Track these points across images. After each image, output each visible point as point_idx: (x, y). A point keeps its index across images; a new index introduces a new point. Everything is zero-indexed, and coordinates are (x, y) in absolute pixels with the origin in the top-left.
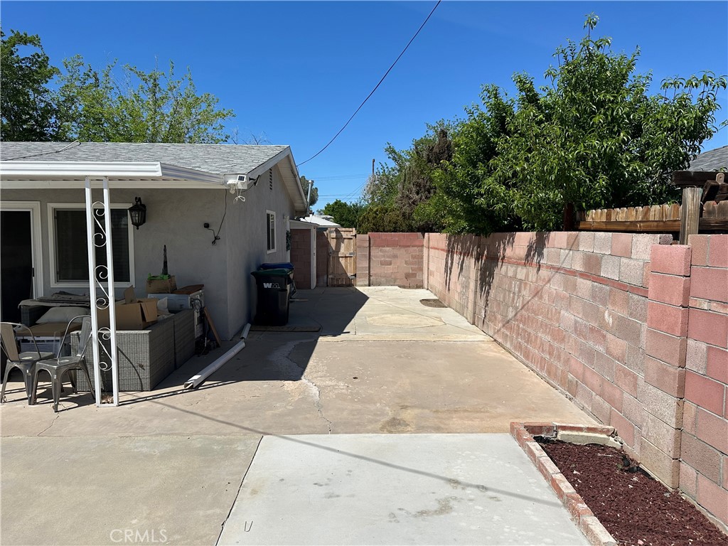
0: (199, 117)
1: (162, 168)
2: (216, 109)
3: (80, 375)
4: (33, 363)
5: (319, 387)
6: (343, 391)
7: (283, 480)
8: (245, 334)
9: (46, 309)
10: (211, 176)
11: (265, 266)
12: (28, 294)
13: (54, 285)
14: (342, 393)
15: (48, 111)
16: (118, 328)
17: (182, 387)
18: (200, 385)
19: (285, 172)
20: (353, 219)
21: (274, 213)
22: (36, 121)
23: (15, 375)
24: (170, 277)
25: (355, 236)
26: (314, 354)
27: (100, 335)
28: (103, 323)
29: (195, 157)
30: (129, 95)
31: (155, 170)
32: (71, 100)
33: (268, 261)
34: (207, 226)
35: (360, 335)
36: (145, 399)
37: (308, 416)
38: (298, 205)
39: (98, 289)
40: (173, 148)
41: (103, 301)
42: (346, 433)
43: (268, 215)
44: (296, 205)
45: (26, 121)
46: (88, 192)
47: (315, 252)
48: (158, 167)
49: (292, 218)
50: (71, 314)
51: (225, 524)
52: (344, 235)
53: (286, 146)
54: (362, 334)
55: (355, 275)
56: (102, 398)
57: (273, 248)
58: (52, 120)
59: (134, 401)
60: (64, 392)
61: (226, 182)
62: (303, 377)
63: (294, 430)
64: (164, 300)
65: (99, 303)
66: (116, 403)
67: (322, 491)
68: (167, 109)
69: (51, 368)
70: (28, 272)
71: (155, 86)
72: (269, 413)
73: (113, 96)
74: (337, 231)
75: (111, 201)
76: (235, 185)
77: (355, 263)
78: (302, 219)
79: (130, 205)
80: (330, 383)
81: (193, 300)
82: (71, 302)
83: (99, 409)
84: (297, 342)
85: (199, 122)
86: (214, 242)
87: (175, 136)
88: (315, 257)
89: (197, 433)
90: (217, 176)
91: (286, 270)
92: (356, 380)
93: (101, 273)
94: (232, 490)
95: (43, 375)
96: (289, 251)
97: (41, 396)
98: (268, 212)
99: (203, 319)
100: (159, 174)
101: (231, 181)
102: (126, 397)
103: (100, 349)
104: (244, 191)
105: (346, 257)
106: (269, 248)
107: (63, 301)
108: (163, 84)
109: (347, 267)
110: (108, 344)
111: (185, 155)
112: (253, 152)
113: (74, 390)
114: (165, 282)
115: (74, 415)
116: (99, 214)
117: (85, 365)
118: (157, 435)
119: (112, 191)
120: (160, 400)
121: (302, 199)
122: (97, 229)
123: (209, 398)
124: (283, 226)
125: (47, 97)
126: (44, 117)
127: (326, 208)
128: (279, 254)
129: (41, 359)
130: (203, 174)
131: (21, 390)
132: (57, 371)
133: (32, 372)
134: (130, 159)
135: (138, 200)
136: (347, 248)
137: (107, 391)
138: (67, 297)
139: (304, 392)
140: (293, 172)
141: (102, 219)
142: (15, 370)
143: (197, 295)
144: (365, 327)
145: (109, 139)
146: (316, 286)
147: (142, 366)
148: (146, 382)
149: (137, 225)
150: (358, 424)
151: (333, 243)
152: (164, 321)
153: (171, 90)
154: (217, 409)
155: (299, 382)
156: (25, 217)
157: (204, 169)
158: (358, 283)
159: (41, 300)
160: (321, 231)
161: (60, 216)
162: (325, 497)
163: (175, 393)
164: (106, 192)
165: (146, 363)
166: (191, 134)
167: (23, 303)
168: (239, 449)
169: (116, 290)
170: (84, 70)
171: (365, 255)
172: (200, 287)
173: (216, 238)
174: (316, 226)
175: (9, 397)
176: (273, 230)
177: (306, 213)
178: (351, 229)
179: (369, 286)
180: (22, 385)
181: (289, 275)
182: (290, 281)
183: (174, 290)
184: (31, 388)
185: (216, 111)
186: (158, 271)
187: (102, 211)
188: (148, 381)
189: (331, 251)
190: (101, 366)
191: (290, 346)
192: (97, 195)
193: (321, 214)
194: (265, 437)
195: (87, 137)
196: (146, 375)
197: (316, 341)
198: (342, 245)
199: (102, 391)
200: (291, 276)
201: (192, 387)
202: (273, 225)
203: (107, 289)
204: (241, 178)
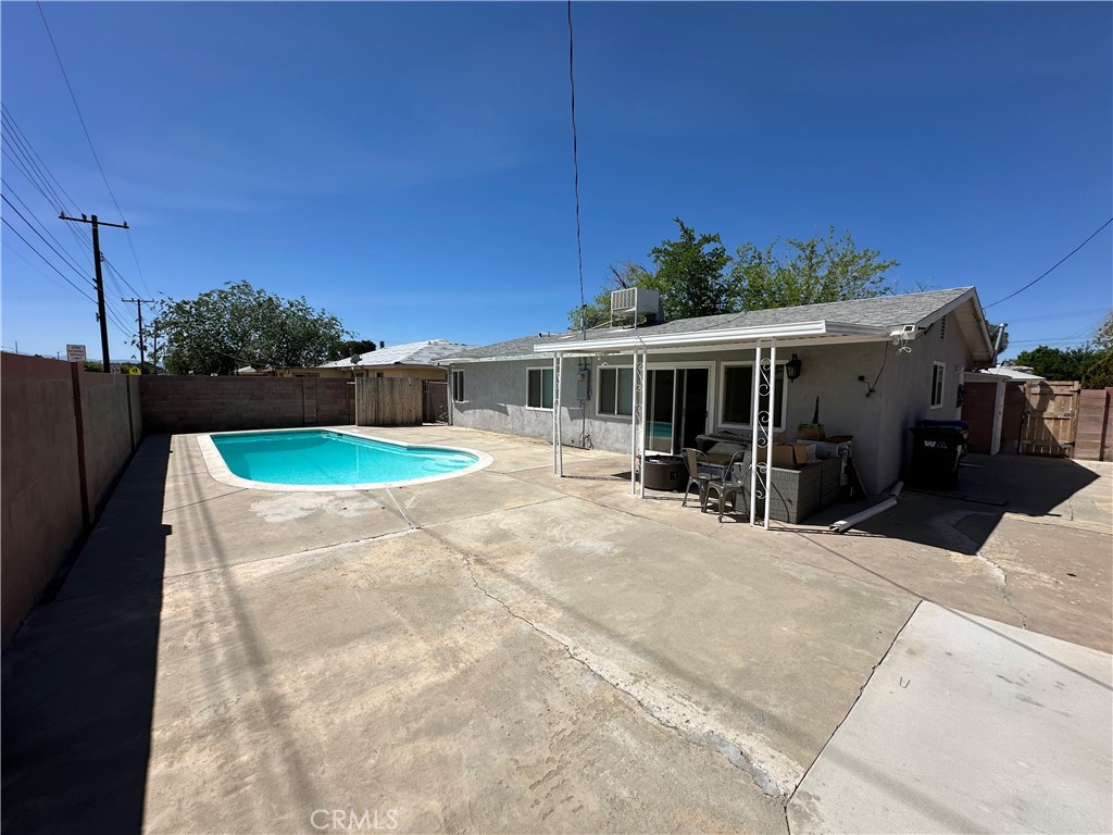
0: (855, 274)
1: (827, 325)
2: (875, 262)
3: (739, 497)
4: (706, 482)
5: (1004, 570)
6: (1050, 586)
7: (950, 654)
8: (897, 491)
9: (714, 443)
10: (873, 329)
11: (927, 422)
12: (702, 429)
13: (720, 425)
14: (1045, 587)
15: (720, 292)
16: (773, 466)
17: (828, 528)
18: (846, 530)
19: (965, 318)
20: (1071, 370)
21: (944, 365)
22: (712, 300)
23: (694, 489)
24: (819, 425)
25: (1079, 392)
26: (996, 531)
27: (758, 469)
28: (762, 459)
29: (853, 313)
30: (786, 265)
31: (820, 328)
32: (739, 279)
33: (930, 417)
34: (861, 378)
35: (1079, 522)
36: (792, 530)
37: (987, 598)
38: (979, 354)
39: (760, 432)
40: (828, 307)
41: (762, 441)
42: (1054, 637)
43: (936, 367)
44: (976, 354)
45: (703, 302)
46: (758, 350)
47: (1002, 410)
48: (823, 325)
49: (968, 369)
50: (733, 450)
51: (877, 669)
52: (1056, 390)
53: (970, 288)
54: (1088, 522)
55: (1073, 444)
56: (756, 520)
57: (939, 403)
58: (723, 298)
59: (782, 530)
60: (727, 509)
61: (889, 334)
62: (978, 553)
63: (965, 607)
64: (813, 446)
65: (759, 443)
66: (766, 527)
67: (1014, 689)
68: (822, 272)
69: (720, 488)
70: (704, 414)
71: (812, 252)
72: (930, 580)
73: (773, 270)
74: (1042, 385)
75: (777, 358)
76: (899, 336)
77: (1075, 428)
78: (983, 371)
79: (787, 361)
80: (1024, 571)
81: (841, 450)
82: (732, 439)
83: (751, 527)
84: (970, 513)
85: (855, 278)
86: (868, 395)
87: (828, 295)
88: (1001, 417)
89: (843, 574)
90: (881, 328)
91: (957, 428)
92: (1073, 578)
93: (763, 416)
94: (885, 642)
95: (713, 493)
96: (960, 408)
97: (709, 508)
98: (935, 363)
99: (850, 470)
100: (824, 331)
101: (894, 333)
102: (774, 525)
103: (757, 480)
104: (910, 341)
105: (1056, 419)
106: (933, 403)
107: (726, 438)
108: (820, 250)
109: (1057, 432)
110: (764, 477)
111: (844, 312)
112: (923, 300)
113: (733, 509)
114: (814, 430)
115: (732, 528)
116: (765, 370)
117: (744, 491)
118: (803, 564)
119: (778, 350)
120: (806, 535)
121: (987, 347)
122: (762, 381)
123: (855, 545)
124: (954, 377)
125: (720, 280)
126: (717, 296)
127: (1019, 357)
128: (947, 410)
129: (712, 480)
130: (865, 328)
131: (696, 500)
132: (724, 491)
133: (706, 488)
134: (789, 321)
135: (795, 356)
136: (1060, 408)
137: (760, 516)
138: (729, 435)
139: (981, 570)
140: (975, 315)
141: (768, 373)
142: (694, 485)
143: (845, 445)
144: (1092, 513)
145: (766, 307)
146: (1000, 452)
147: (790, 501)
148: (794, 516)
149: (791, 378)
150: (1077, 633)
151: (1034, 401)
152: (813, 465)
153: (828, 252)
154: (865, 558)
155: (973, 557)
156: (703, 373)
157: (865, 322)
158: (1076, 455)
159: (711, 436)
160: (1013, 386)
161: (729, 371)
162: (1017, 698)
163: (820, 532)
164: (773, 351)
165: (795, 499)
166: (845, 292)
167: (698, 437)
168: (892, 603)
169: (774, 433)
170: (751, 254)
171: (1096, 419)
172: (850, 438)
173: (871, 391)
174: (1005, 378)
175: (688, 503)
176: (940, 384)
177: (991, 363)
178: (1070, 383)
179: (1101, 459)
180: (698, 497)
181: (962, 435)
182: (962, 442)
183: (822, 438)
184: (703, 501)
185: (875, 264)
186: (809, 420)
187: (768, 366)
188: (795, 515)
189: (1029, 409)
190: (757, 494)
191: (960, 515)
192: (766, 353)
193: (1011, 365)
194: (925, 602)
195: (749, 307)
196: (793, 510)
197: (999, 518)
198: (1051, 403)
199: (756, 515)
200: (965, 436)
201: (837, 531)
202: (941, 378)
203: (767, 433)
204: (908, 329)
